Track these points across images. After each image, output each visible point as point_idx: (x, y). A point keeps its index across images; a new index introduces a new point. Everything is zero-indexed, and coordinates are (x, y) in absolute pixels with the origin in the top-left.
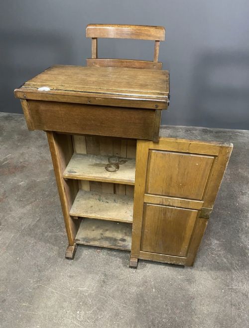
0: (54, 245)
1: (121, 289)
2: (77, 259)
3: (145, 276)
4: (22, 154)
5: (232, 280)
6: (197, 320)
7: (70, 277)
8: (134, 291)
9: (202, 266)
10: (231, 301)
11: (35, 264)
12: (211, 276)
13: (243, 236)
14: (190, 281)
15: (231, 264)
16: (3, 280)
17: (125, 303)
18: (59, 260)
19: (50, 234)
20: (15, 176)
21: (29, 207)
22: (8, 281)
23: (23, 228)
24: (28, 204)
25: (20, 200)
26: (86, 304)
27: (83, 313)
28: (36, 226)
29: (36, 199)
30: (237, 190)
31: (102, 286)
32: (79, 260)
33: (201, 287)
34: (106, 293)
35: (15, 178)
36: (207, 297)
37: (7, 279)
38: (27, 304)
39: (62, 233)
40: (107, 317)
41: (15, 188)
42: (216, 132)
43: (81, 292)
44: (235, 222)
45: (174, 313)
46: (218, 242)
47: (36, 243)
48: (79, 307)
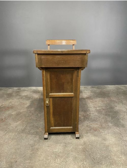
0: (36, 135)
1: (74, 148)
2: (50, 139)
3: (84, 141)
4: (11, 102)
5: (123, 137)
6: (113, 154)
7: (48, 146)
8: (81, 147)
9: (108, 134)
10: (125, 145)
11: (29, 144)
12: (113, 137)
13: (121, 121)
14: (105, 139)
15: (120, 131)
16: (14, 153)
17: (79, 153)
18: (41, 140)
19: (33, 131)
20: (9, 111)
21: (19, 122)
22: (16, 153)
23: (18, 131)
24: (19, 121)
25: (14, 120)
26: (59, 156)
27: (59, 160)
28: (25, 129)
29: (22, 119)
30: (113, 105)
31: (65, 148)
32: (51, 139)
33: (110, 141)
34: (68, 150)
35: (9, 112)
36: (114, 145)
37: (15, 153)
38: (29, 161)
39: (39, 130)
40: (71, 159)
41: (10, 115)
42: (97, 87)
43: (56, 152)
44: (116, 116)
45: (102, 153)
46: (112, 124)
47: (27, 135)
48: (56, 158)
